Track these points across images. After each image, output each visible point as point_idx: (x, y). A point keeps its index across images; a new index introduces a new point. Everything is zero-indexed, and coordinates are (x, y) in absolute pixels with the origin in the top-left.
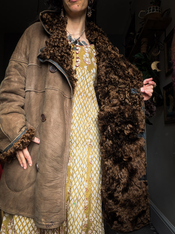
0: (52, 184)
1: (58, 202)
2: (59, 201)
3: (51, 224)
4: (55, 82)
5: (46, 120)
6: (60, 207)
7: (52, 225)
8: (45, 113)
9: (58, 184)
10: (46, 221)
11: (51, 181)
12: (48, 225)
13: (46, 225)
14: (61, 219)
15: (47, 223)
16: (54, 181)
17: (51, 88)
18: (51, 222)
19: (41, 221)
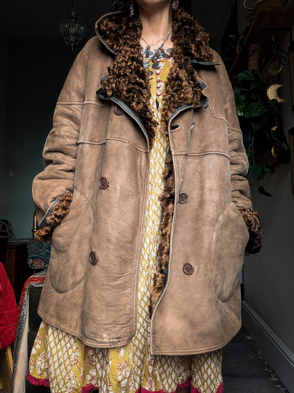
0: (119, 282)
1: (127, 309)
2: (128, 306)
3: (117, 340)
4: (122, 130)
5: (108, 186)
6: (131, 316)
7: (119, 341)
8: (107, 176)
9: (127, 282)
10: (111, 337)
11: (117, 278)
12: (113, 343)
13: (110, 343)
14: (131, 333)
15: (112, 340)
16: (122, 278)
17: (117, 139)
18: (118, 338)
19: (102, 337)
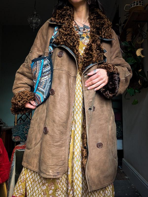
0: (59, 144)
1: (63, 158)
2: (63, 156)
3: (57, 174)
4: (62, 64)
6: (64, 161)
8: (54, 88)
9: (63, 144)
10: (54, 173)
11: (58, 141)
12: (55, 175)
13: (53, 175)
14: (64, 170)
15: (54, 174)
16: (60, 141)
17: (59, 69)
18: (58, 173)
19: (49, 172)
